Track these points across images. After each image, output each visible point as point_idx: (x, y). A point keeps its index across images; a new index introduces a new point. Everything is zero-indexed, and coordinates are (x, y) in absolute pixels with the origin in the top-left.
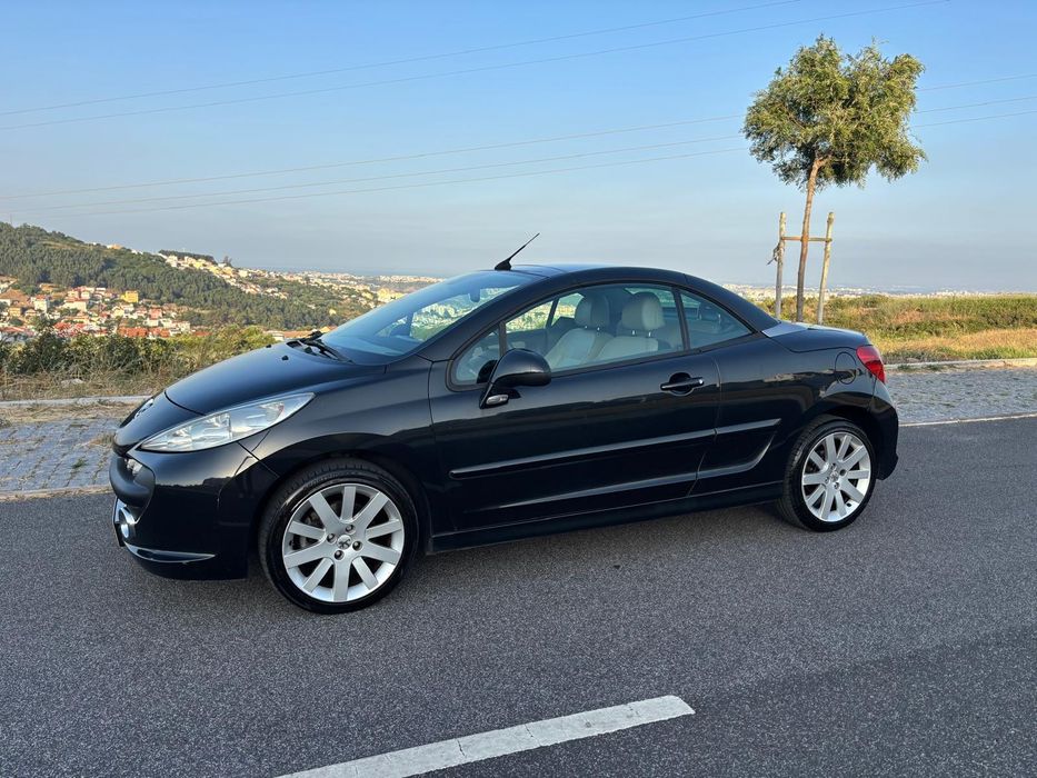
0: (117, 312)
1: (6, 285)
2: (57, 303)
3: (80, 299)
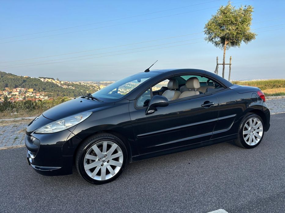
0: (27, 95)
2: (10, 93)
3: (17, 91)
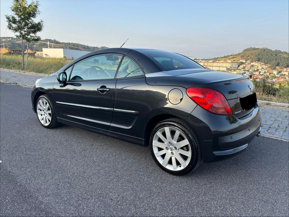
1: (267, 67)
2: (280, 72)
3: (287, 71)
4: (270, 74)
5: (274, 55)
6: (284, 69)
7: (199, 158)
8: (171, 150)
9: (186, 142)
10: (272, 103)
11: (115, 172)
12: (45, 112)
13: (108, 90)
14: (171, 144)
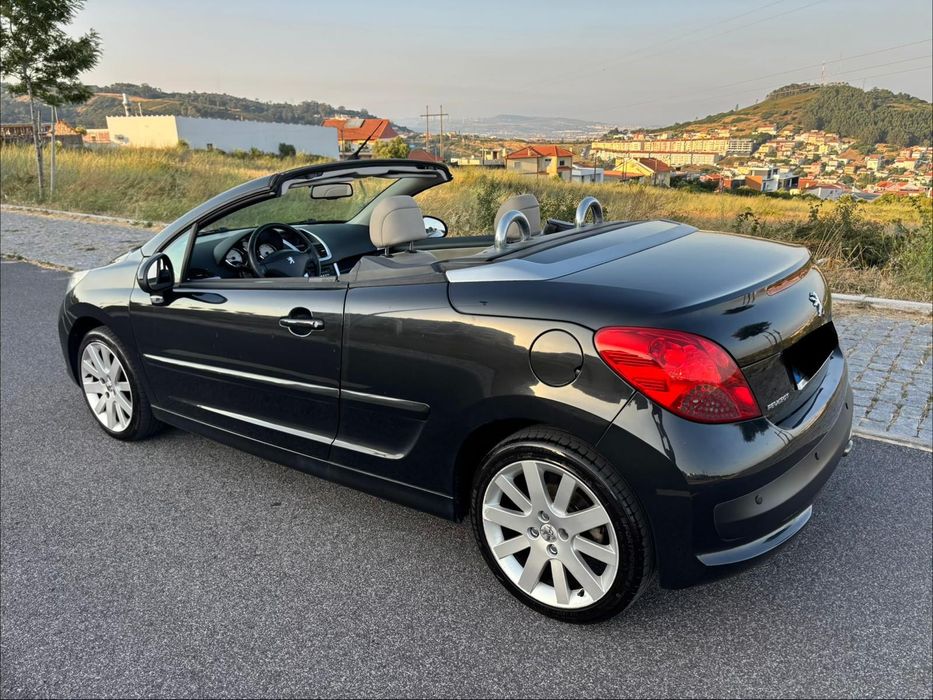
1: (846, 146)
2: (888, 162)
3: (910, 159)
4: (857, 168)
5: (870, 107)
6: (902, 153)
7: (645, 570)
8: (548, 539)
9: (597, 515)
10: (878, 303)
11: (356, 616)
12: (109, 388)
13: (317, 324)
14: (547, 518)
